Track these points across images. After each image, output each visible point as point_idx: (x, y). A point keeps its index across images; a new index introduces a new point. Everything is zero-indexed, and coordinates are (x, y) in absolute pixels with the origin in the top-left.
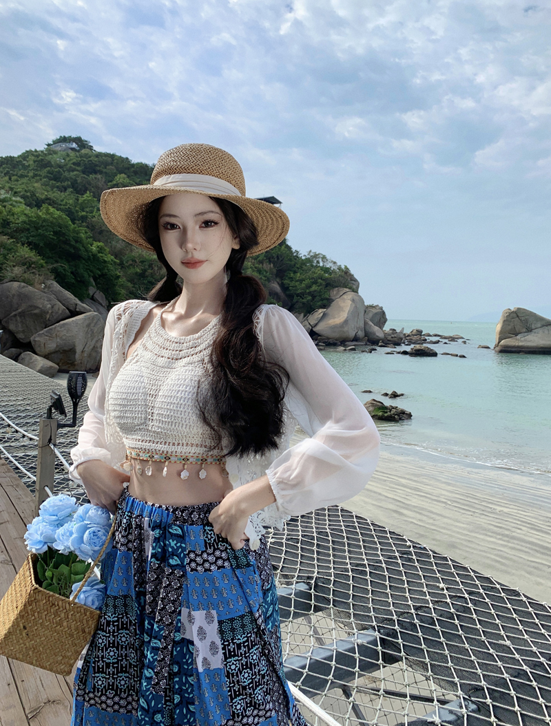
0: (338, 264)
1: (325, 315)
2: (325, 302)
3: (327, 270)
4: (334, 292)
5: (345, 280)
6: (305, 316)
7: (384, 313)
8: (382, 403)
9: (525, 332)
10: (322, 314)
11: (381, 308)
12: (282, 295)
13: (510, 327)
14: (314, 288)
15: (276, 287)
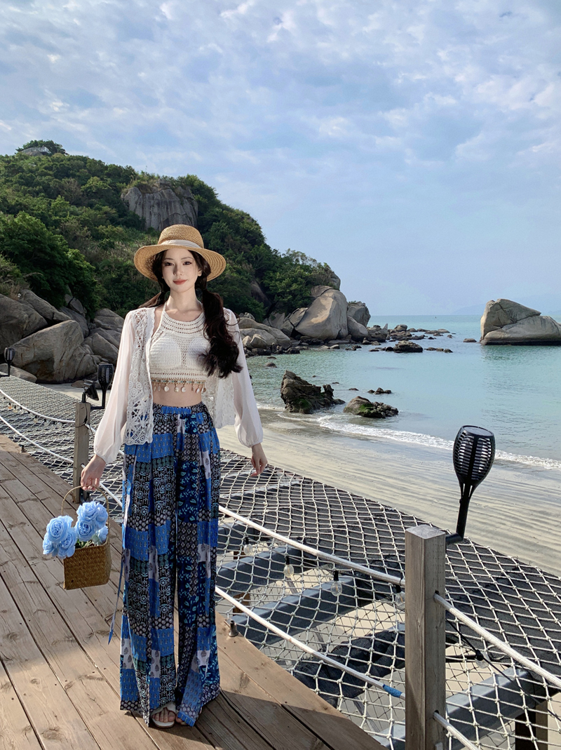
0: (318, 262)
1: (306, 313)
2: (306, 300)
3: (306, 268)
4: (315, 290)
5: (326, 278)
6: (286, 316)
7: (366, 310)
8: (368, 400)
9: (510, 324)
10: (303, 313)
11: (364, 305)
12: (263, 295)
13: (494, 319)
14: (294, 286)
15: (256, 287)
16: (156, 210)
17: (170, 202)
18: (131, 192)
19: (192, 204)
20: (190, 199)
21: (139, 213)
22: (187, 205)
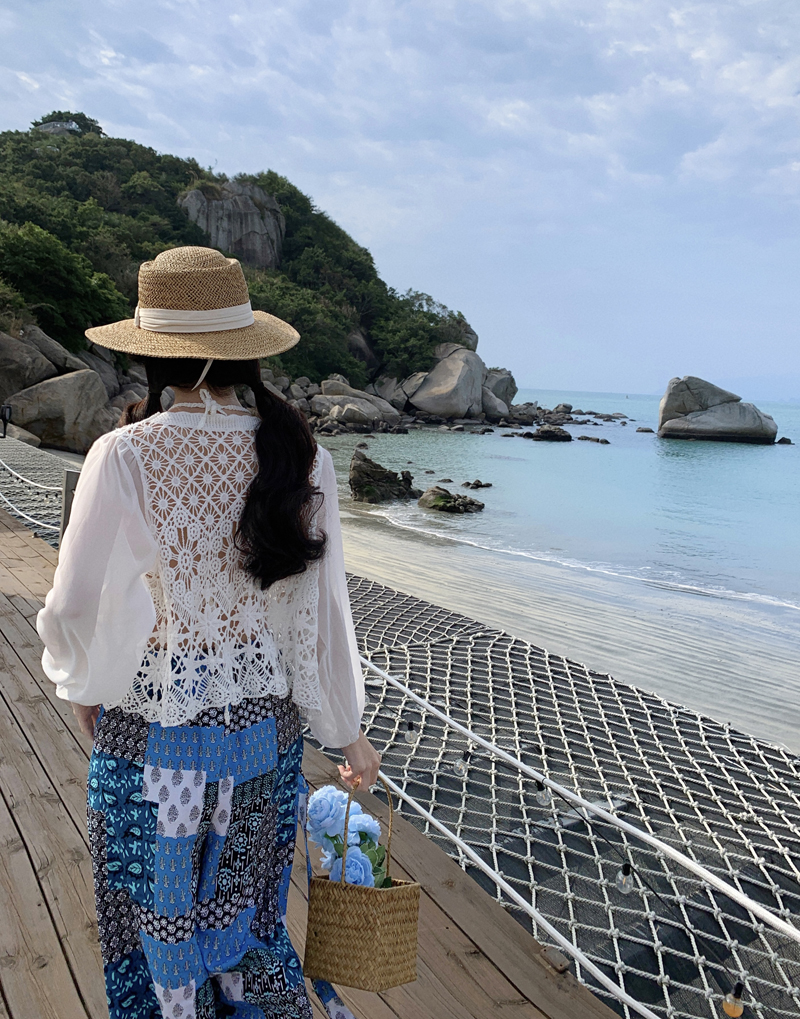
0: (449, 309)
1: (426, 380)
2: (428, 362)
3: (432, 317)
4: (441, 349)
5: (458, 333)
6: (398, 382)
7: (512, 380)
9: (699, 411)
10: (422, 380)
11: (509, 373)
12: (367, 351)
13: (678, 403)
14: (413, 341)
15: (359, 339)
16: (225, 224)
17: (246, 215)
18: (192, 197)
19: (277, 219)
20: (274, 212)
21: (202, 224)
22: (270, 221)
